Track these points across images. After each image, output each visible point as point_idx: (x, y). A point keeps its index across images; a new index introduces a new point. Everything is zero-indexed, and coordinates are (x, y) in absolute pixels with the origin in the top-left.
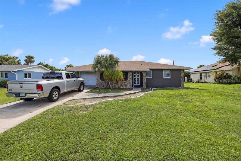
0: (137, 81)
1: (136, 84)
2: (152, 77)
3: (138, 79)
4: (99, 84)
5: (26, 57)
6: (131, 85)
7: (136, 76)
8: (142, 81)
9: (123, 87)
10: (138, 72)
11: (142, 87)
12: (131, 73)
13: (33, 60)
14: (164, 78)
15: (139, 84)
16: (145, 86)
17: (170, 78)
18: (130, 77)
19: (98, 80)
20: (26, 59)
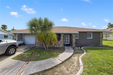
0: (67, 41)
1: (67, 43)
2: (79, 38)
3: (68, 39)
4: (37, 44)
5: (2, 25)
6: (63, 44)
7: (67, 37)
8: (72, 41)
9: (56, 46)
10: (68, 34)
11: (72, 46)
12: (63, 35)
13: (6, 27)
14: (87, 38)
15: (69, 43)
16: (74, 45)
17: (92, 38)
18: (62, 38)
19: (36, 41)
20: (2, 27)
